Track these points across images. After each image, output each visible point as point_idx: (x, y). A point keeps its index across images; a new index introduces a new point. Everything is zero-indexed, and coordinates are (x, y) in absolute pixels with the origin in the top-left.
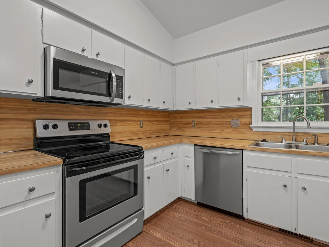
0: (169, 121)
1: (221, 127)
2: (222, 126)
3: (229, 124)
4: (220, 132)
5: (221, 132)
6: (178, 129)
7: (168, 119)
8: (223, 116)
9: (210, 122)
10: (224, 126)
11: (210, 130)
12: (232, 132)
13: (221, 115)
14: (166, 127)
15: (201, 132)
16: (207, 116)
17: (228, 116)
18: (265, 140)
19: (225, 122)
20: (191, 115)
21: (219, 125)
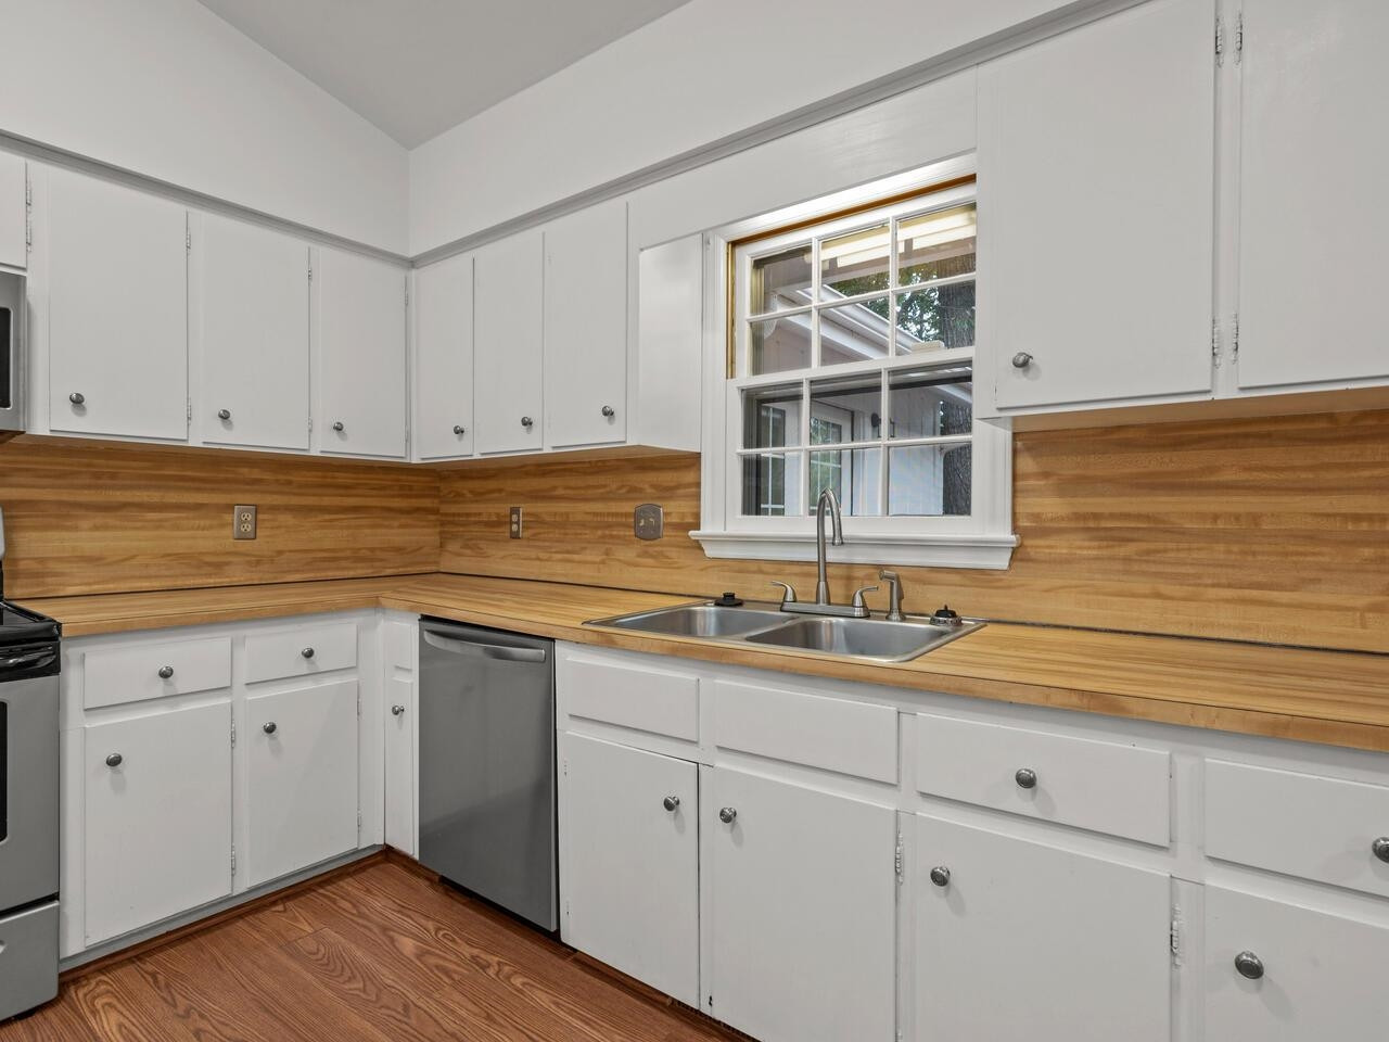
0: (435, 511)
1: (604, 537)
2: (607, 532)
3: (627, 526)
4: (598, 559)
5: (603, 562)
6: (466, 546)
7: (427, 503)
8: (610, 492)
9: (567, 514)
10: (615, 533)
11: (568, 552)
12: (639, 560)
13: (605, 486)
14: (421, 535)
15: (538, 559)
16: (560, 492)
17: (628, 492)
18: (732, 596)
19: (616, 515)
20: (509, 485)
21: (597, 528)
